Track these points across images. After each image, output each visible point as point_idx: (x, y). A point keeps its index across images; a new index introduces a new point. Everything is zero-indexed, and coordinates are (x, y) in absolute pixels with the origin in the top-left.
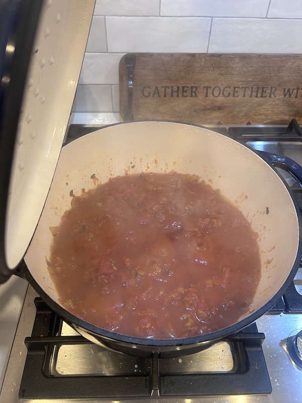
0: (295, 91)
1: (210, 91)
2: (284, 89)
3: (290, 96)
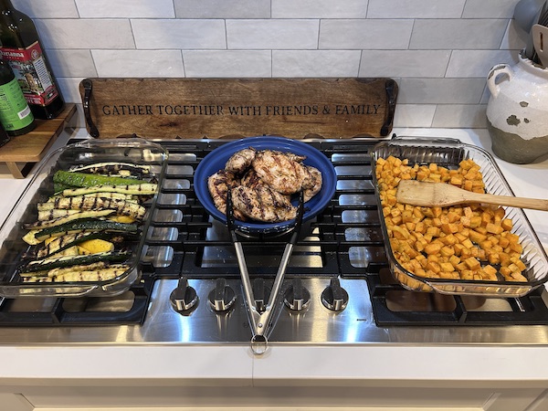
1: (163, 109)
2: (230, 108)
3: (236, 113)
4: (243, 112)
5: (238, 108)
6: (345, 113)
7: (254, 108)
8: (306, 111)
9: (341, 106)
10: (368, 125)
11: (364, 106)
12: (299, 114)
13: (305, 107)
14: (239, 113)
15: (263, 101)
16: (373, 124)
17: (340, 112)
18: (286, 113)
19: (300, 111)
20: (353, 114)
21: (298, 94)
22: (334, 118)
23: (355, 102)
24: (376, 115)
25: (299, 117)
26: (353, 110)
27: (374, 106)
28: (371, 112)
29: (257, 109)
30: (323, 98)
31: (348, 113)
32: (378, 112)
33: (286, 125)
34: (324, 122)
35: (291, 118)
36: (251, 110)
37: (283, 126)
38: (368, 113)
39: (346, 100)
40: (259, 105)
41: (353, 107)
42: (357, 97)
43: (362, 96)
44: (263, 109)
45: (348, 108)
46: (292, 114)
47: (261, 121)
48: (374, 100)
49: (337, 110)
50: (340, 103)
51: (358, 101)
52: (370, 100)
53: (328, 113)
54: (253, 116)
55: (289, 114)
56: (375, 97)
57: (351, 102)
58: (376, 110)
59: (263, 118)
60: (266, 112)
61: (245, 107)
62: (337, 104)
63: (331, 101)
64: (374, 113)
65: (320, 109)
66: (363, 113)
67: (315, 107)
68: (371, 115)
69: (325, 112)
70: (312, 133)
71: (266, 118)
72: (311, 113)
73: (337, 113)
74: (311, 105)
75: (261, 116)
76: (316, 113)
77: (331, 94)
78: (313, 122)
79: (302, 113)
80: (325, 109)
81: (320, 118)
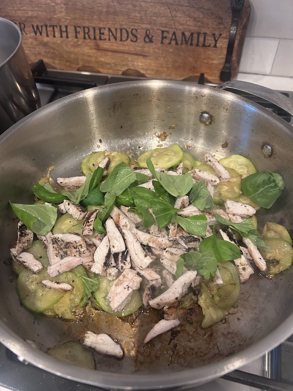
0: (44, 28)
2: (33, 26)
3: (41, 33)
4: (49, 33)
5: (42, 26)
6: (173, 42)
7: (60, 27)
8: (123, 36)
9: (168, 32)
10: (204, 63)
11: (199, 34)
12: (114, 40)
13: (121, 30)
14: (44, 34)
15: (70, 18)
16: (210, 62)
17: (166, 41)
18: (98, 37)
19: (115, 35)
20: (184, 46)
21: (112, 10)
22: (159, 49)
23: (187, 27)
24: (215, 48)
25: (114, 44)
26: (183, 38)
27: (214, 34)
28: (209, 44)
29: (64, 29)
30: (143, 17)
31: (177, 44)
32: (218, 45)
33: (98, 54)
34: (146, 54)
35: (105, 45)
36: (57, 30)
37: (96, 55)
38: (204, 45)
39: (174, 24)
40: (66, 24)
41: (183, 34)
42: (189, 20)
43: (196, 18)
44: (71, 30)
45: (177, 35)
46: (105, 39)
47: (69, 46)
48: (214, 26)
49: (163, 38)
50: (166, 27)
51: (191, 26)
52: (208, 25)
53: (151, 41)
54: (60, 39)
55: (102, 38)
56: (215, 21)
57: (181, 27)
58: (216, 41)
59: (72, 43)
60: (74, 34)
61: (50, 26)
62: (163, 29)
63: (154, 24)
64: (212, 45)
65: (141, 35)
66: (197, 45)
67: (134, 32)
68: (208, 49)
69: (147, 40)
70: (132, 68)
71: (75, 43)
72: (129, 39)
73: (162, 43)
74: (130, 28)
75: (69, 39)
76: (135, 39)
77: (154, 13)
78: (132, 52)
79: (119, 39)
80: (147, 36)
81: (141, 47)
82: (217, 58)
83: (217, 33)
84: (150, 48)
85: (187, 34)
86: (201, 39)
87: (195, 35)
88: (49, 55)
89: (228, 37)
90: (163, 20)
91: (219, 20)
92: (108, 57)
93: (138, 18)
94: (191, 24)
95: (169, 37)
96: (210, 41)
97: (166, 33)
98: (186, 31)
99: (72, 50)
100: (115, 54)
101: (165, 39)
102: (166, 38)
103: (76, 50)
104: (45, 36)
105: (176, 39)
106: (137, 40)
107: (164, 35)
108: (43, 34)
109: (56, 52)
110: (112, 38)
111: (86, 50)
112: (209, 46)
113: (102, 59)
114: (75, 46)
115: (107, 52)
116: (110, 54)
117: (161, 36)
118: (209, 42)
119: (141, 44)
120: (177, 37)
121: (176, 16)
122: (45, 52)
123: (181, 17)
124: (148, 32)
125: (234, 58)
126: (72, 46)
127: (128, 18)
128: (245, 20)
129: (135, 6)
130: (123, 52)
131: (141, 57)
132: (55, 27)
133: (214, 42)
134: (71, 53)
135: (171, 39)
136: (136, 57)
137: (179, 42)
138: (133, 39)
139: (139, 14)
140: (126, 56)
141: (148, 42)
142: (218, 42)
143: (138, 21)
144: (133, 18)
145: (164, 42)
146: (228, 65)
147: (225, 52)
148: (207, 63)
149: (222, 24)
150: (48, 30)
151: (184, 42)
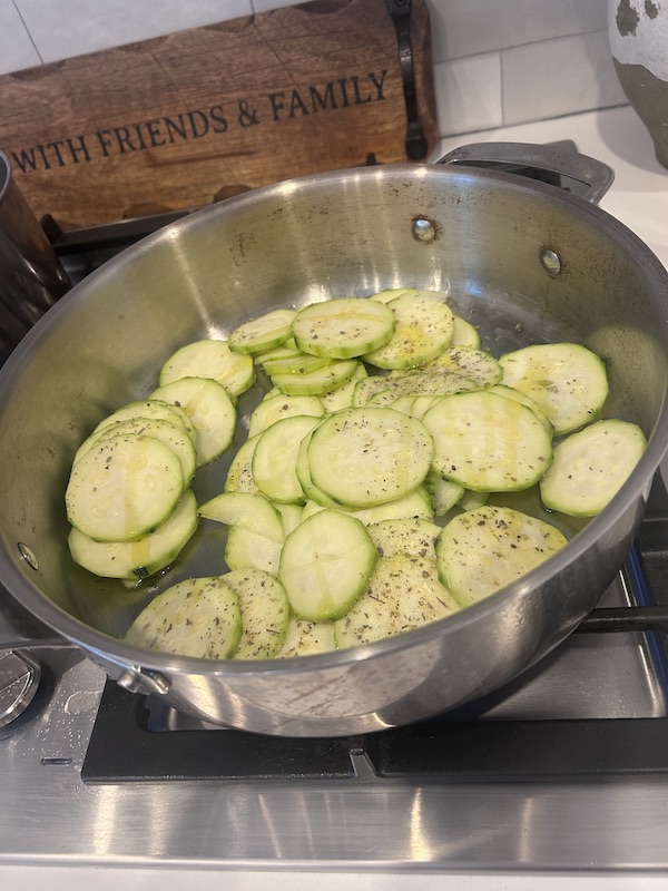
0: (38, 154)
2: (14, 155)
3: (33, 165)
4: (49, 160)
5: (32, 151)
6: (298, 112)
7: (69, 142)
8: (197, 126)
9: (282, 95)
10: (369, 135)
11: (343, 82)
12: (182, 139)
13: (190, 115)
14: (40, 164)
15: (84, 120)
16: (380, 130)
17: (283, 113)
18: (148, 142)
19: (181, 129)
20: (321, 113)
21: (162, 83)
22: (273, 132)
23: (316, 75)
24: (382, 101)
25: (183, 147)
26: (316, 99)
27: (371, 75)
28: (367, 97)
29: (77, 144)
30: (227, 80)
31: (305, 112)
32: (385, 94)
33: (158, 174)
34: (252, 149)
35: (166, 153)
36: (64, 150)
37: (153, 179)
38: (358, 101)
39: (290, 76)
40: (79, 132)
41: (313, 90)
42: (317, 61)
43: (329, 53)
44: (91, 141)
45: (301, 96)
46: (164, 142)
47: (96, 175)
48: (368, 59)
49: (276, 108)
50: (277, 87)
51: (323, 71)
52: (355, 60)
53: (254, 121)
54: (73, 165)
55: (158, 142)
56: (367, 49)
57: (305, 79)
58: (379, 87)
59: (100, 167)
60: (100, 149)
61: (49, 146)
62: (271, 91)
63: (251, 86)
64: (374, 97)
65: (231, 114)
66: (346, 104)
67: (216, 111)
68: (369, 106)
69: (246, 121)
70: (231, 184)
71: (105, 165)
72: (211, 129)
73: (276, 118)
74: (206, 108)
75: (92, 162)
76: (222, 126)
77: (247, 66)
78: (222, 153)
79: (190, 135)
80: (244, 113)
81: (238, 138)
82: (392, 119)
83: (377, 72)
84: (255, 136)
85: (321, 89)
86: (350, 91)
87: (337, 87)
88: (60, 204)
89: (400, 72)
90: (268, 75)
91: (374, 46)
92: (179, 175)
93: (218, 83)
94: (322, 67)
95: (287, 104)
96: (368, 89)
97: (280, 97)
98: (315, 84)
99: (103, 180)
100: (190, 165)
101: (280, 111)
102: (281, 106)
103: (112, 178)
104: (44, 167)
105: (301, 105)
106: (226, 127)
107: (277, 102)
108: (38, 165)
109: (73, 194)
110: (176, 136)
111: (132, 173)
112: (369, 100)
113: (168, 183)
114: (108, 172)
115: (174, 166)
116: (180, 168)
117: (270, 106)
118: (367, 91)
119: (237, 133)
120: (303, 100)
121: (289, 61)
122: (50, 200)
123: (299, 59)
124: (244, 105)
125: (423, 110)
126: (101, 172)
127: (199, 89)
128: (423, 31)
129: (205, 63)
130: (206, 158)
131: (243, 157)
132: (59, 146)
133: (375, 89)
134: (102, 187)
135: (293, 107)
136: (233, 160)
137: (310, 109)
138: (218, 128)
139: (218, 75)
140: (213, 163)
141: (249, 125)
142: (384, 87)
143: (219, 90)
144: (208, 87)
145: (280, 116)
146: (414, 126)
147: (402, 102)
148: (375, 133)
149: (381, 51)
150: (46, 154)
151: (319, 106)
